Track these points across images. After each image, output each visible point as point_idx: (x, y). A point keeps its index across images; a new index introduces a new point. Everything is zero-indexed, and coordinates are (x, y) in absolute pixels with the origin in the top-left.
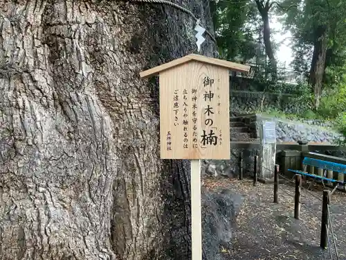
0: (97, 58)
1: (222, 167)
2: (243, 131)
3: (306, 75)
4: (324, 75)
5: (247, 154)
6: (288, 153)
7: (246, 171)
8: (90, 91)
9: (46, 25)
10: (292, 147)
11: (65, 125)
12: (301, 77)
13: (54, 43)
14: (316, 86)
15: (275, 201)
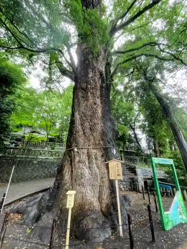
0: (96, 159)
1: (125, 187)
2: (132, 173)
3: (153, 150)
4: (160, 150)
5: (133, 181)
6: (148, 181)
7: (134, 188)
8: (95, 165)
9: (88, 153)
10: (149, 179)
11: (90, 172)
12: (151, 151)
13: (89, 156)
14: (157, 154)
15: (144, 199)
